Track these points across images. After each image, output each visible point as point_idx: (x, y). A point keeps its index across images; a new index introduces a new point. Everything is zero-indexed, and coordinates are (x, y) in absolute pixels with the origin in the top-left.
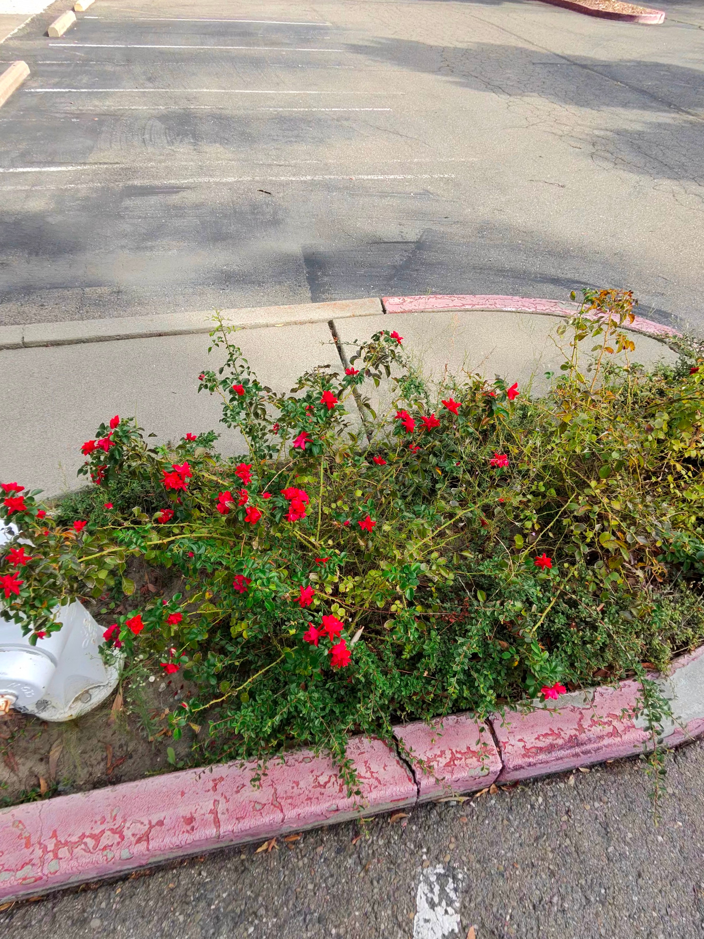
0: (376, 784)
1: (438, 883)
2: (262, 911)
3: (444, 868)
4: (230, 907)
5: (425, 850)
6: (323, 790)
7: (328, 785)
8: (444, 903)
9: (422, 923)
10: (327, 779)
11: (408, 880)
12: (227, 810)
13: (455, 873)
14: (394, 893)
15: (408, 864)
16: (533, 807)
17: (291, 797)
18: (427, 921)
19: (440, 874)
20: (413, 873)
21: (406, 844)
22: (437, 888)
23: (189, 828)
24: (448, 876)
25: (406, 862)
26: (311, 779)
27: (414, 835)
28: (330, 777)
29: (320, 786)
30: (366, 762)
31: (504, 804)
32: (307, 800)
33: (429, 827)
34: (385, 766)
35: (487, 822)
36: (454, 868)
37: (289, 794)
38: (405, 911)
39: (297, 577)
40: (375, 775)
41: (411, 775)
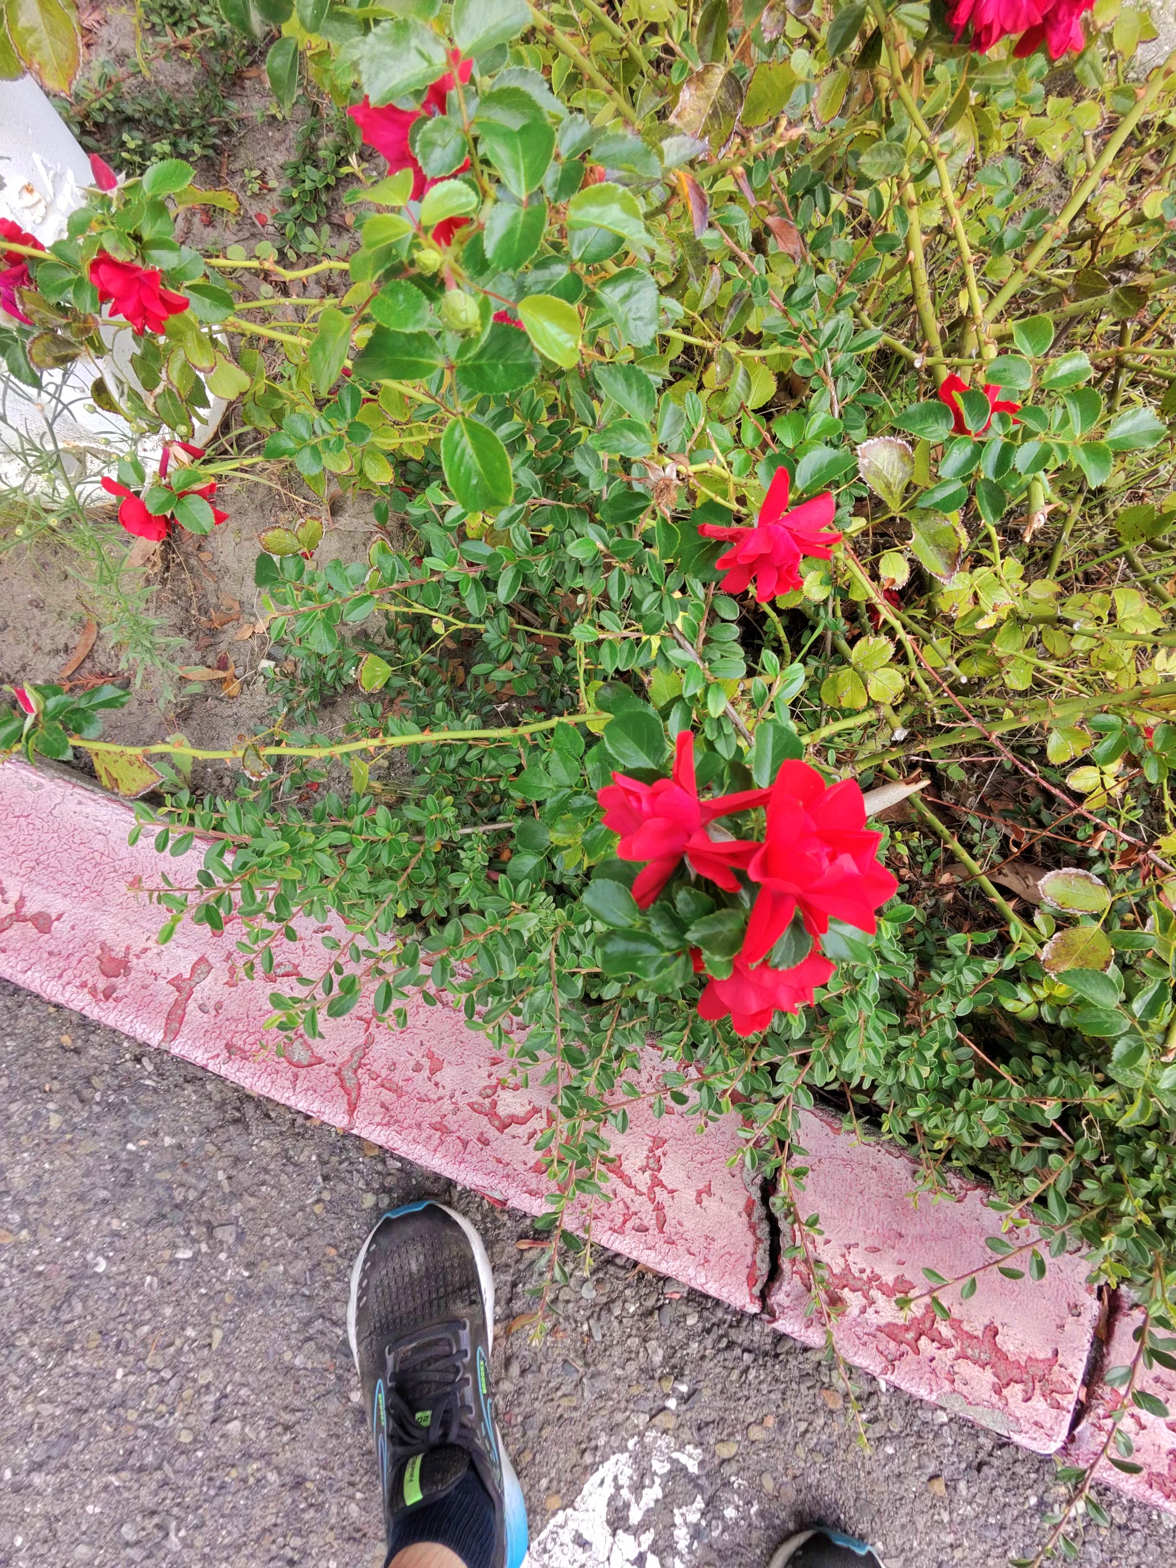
0: (649, 1219)
1: (663, 1487)
2: (227, 1235)
3: (701, 1464)
4: (165, 1175)
5: (684, 1388)
6: (492, 1133)
7: (514, 1129)
8: (647, 1538)
9: (566, 1536)
10: (521, 1111)
11: (595, 1423)
12: (219, 1007)
13: (724, 1495)
14: (546, 1423)
15: (622, 1387)
16: (1042, 1507)
17: (398, 1091)
18: (582, 1543)
19: (684, 1468)
20: (619, 1417)
21: (645, 1340)
22: (653, 1494)
23: (102, 983)
24: (701, 1489)
25: (618, 1379)
26: (480, 1080)
27: (681, 1335)
28: (536, 1111)
29: (492, 1114)
30: (658, 1142)
31: (971, 1445)
32: (433, 1127)
33: (731, 1345)
34: (708, 1191)
35: (890, 1450)
36: (727, 1484)
37: (398, 1077)
38: (544, 1482)
39: (799, 429)
40: (661, 1195)
41: (764, 1268)
